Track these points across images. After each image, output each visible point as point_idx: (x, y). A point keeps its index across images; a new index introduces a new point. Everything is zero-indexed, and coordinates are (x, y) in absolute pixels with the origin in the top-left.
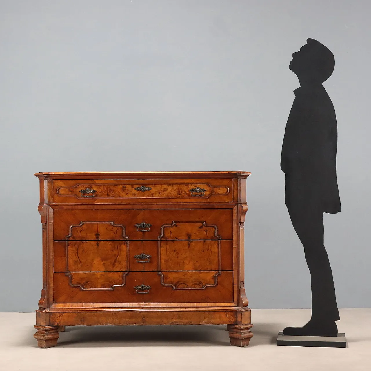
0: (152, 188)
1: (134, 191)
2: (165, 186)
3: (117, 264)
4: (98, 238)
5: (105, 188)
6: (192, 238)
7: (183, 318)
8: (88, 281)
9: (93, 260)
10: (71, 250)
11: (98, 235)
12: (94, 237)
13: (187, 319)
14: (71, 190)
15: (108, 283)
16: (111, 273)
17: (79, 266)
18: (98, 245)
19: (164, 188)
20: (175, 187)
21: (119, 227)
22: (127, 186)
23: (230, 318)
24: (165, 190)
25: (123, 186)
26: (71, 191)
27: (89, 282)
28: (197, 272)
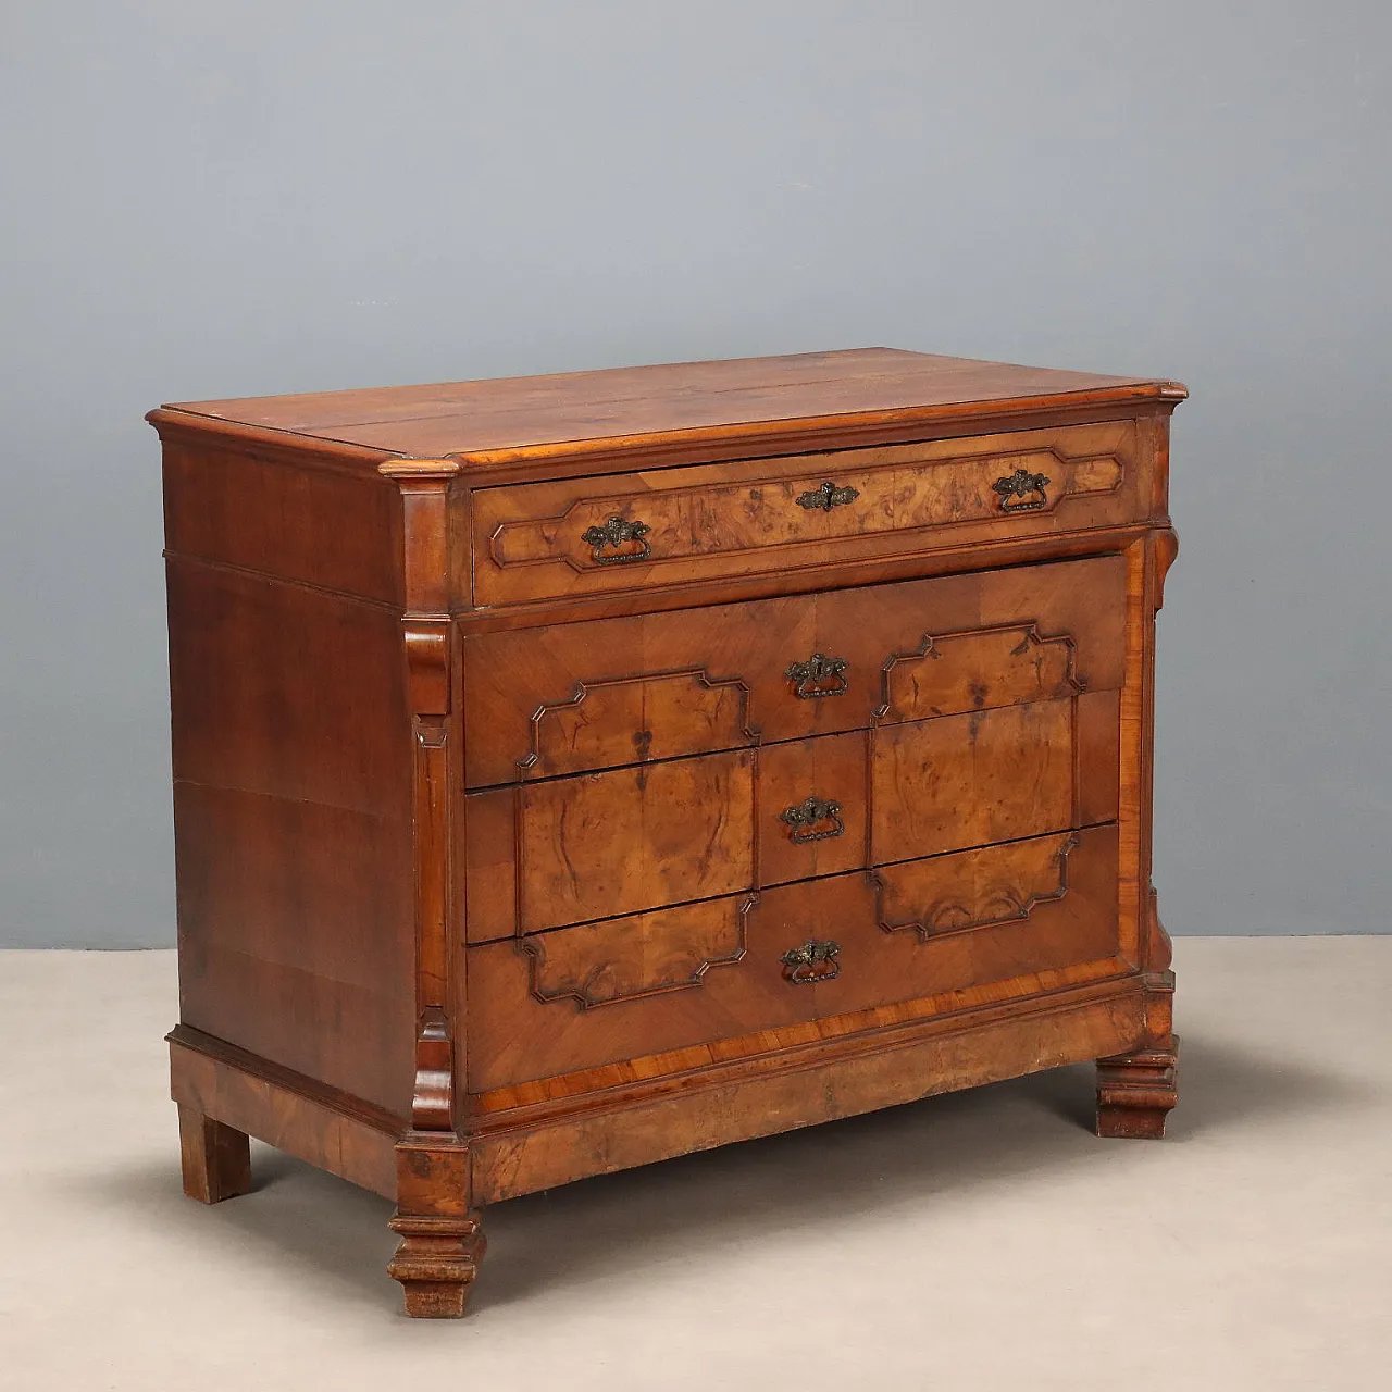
0: (860, 489)
1: (796, 514)
2: (907, 478)
3: (714, 862)
4: (643, 751)
5: (685, 511)
6: (989, 699)
7: (967, 1062)
8: (606, 964)
9: (622, 861)
10: (538, 823)
11: (643, 737)
12: (629, 752)
13: (980, 1062)
14: (546, 534)
15: (684, 956)
16: (696, 910)
17: (569, 896)
18: (641, 783)
19: (902, 486)
20: (943, 476)
21: (726, 689)
22: (770, 489)
23: (1124, 1028)
24: (907, 494)
25: (751, 493)
26: (547, 539)
27: (608, 968)
28: (999, 850)
